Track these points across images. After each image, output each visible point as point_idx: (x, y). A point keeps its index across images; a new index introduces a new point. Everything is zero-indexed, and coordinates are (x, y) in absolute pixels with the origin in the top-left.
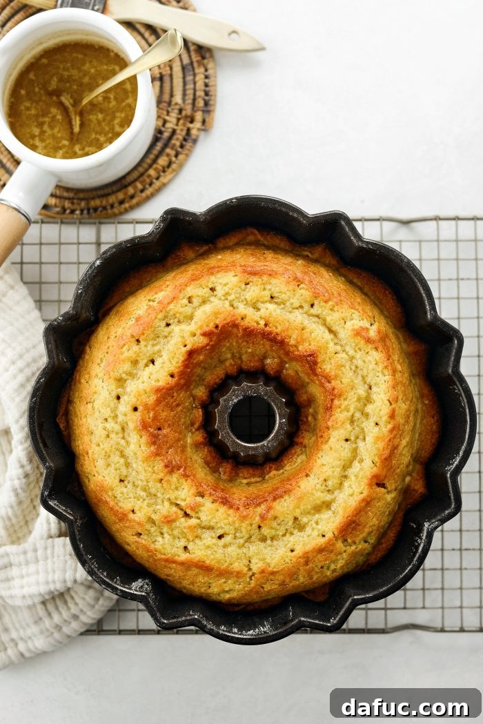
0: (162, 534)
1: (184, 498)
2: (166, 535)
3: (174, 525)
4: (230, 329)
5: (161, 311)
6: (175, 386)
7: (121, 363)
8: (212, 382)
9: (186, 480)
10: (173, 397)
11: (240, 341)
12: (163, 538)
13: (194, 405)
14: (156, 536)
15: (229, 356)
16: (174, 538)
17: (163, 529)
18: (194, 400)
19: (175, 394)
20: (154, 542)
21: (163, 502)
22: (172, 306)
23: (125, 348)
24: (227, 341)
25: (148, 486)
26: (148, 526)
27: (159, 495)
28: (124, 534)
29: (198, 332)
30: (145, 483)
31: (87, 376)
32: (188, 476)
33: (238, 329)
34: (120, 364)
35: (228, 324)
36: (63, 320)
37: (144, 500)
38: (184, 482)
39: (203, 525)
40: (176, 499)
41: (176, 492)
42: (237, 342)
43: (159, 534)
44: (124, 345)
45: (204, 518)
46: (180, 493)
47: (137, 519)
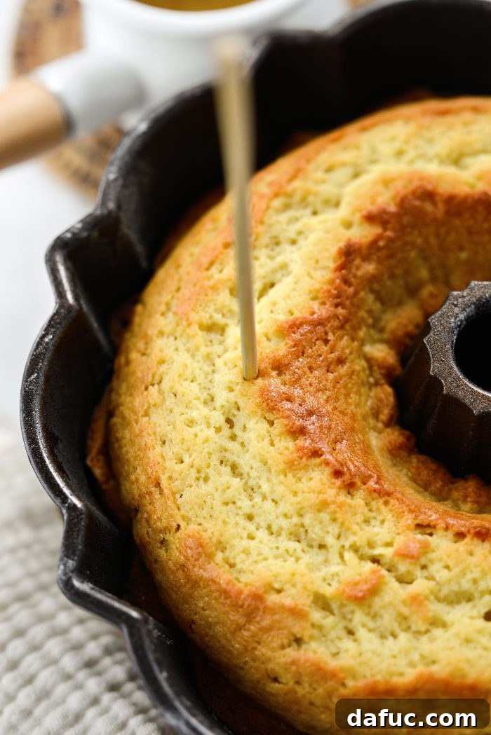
0: (351, 633)
1: (388, 540)
2: (362, 633)
3: (377, 602)
4: (418, 203)
5: (276, 195)
6: (328, 319)
7: (210, 293)
8: (400, 333)
9: (386, 503)
10: (326, 342)
11: (443, 231)
12: (355, 640)
13: (371, 380)
14: (340, 639)
15: (424, 273)
16: (383, 637)
17: (350, 620)
18: (370, 367)
19: (331, 337)
20: (335, 655)
21: (342, 557)
22: (297, 184)
23: (214, 270)
24: (416, 232)
25: (303, 526)
26: (317, 616)
27: (330, 540)
28: (261, 651)
29: (357, 218)
30: (295, 520)
31: (141, 345)
32: (388, 494)
33: (434, 203)
34: (206, 295)
35: (414, 193)
36: (82, 230)
37: (297, 559)
38: (383, 507)
39: (445, 591)
40: (371, 545)
41: (367, 529)
42: (437, 235)
43: (343, 634)
44: (212, 264)
45: (442, 575)
46: (376, 529)
47: (288, 602)
